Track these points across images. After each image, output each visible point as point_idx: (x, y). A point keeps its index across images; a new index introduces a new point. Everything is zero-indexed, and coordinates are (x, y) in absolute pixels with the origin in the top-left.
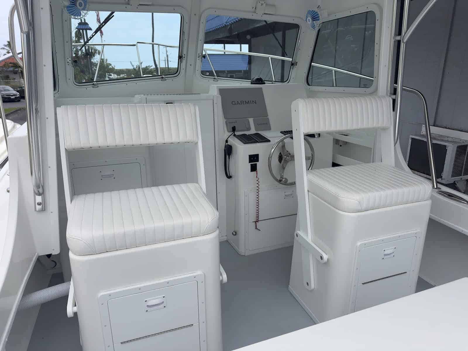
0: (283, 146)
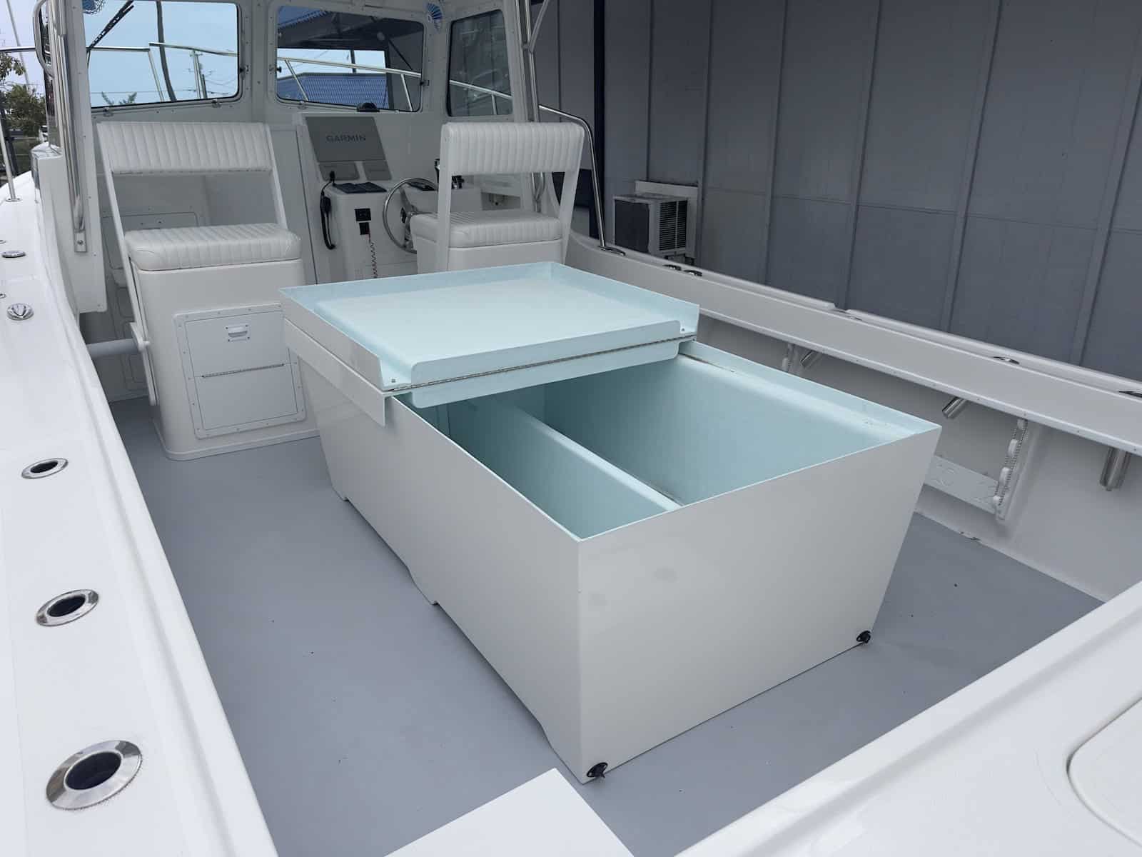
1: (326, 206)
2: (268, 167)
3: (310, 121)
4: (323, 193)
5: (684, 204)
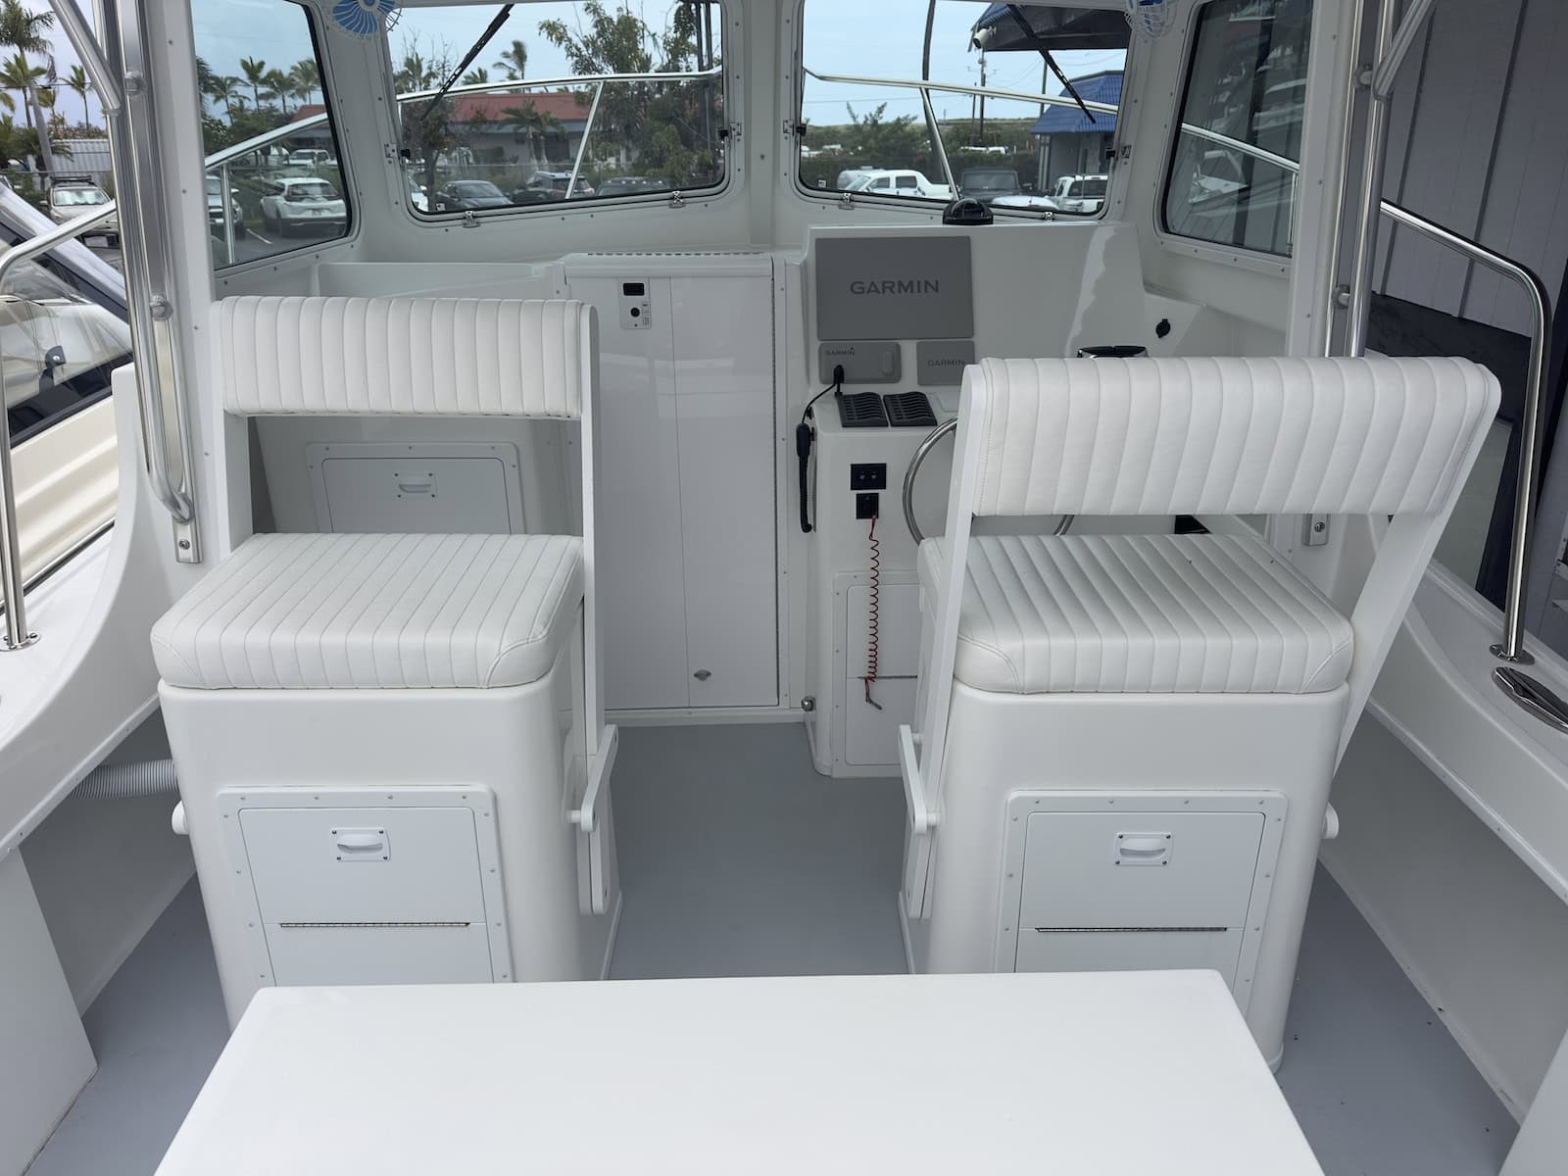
2: (573, 410)
4: (806, 413)
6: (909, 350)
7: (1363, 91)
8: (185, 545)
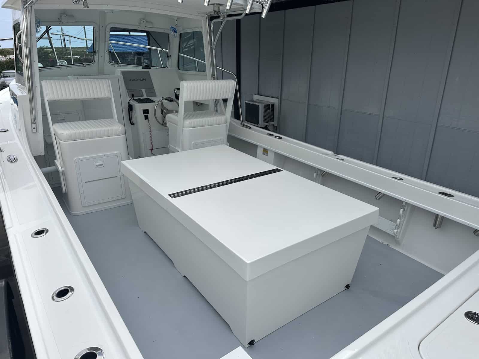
0: (162, 104)
1: (130, 108)
2: (110, 96)
3: (123, 73)
4: (129, 103)
5: (273, 105)
6: (143, 91)
7: (211, 48)
8: (34, 128)
